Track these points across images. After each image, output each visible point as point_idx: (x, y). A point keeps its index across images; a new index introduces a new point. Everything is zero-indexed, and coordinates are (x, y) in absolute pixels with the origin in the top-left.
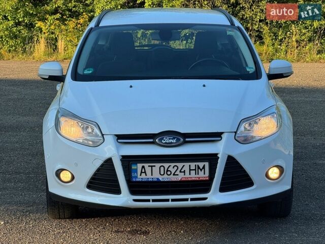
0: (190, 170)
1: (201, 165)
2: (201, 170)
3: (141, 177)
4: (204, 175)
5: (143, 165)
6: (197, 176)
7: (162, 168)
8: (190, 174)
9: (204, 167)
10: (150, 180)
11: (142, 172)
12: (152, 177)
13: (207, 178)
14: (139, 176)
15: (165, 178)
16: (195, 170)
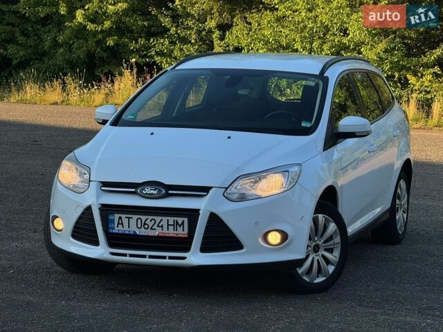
0: (168, 225)
1: (180, 220)
2: (180, 226)
3: (118, 229)
4: (182, 232)
5: (120, 215)
6: (175, 232)
7: (139, 221)
8: (168, 230)
9: (183, 223)
10: (127, 232)
11: (119, 224)
12: (129, 229)
13: (186, 236)
14: (116, 228)
15: (142, 232)
16: (174, 225)
